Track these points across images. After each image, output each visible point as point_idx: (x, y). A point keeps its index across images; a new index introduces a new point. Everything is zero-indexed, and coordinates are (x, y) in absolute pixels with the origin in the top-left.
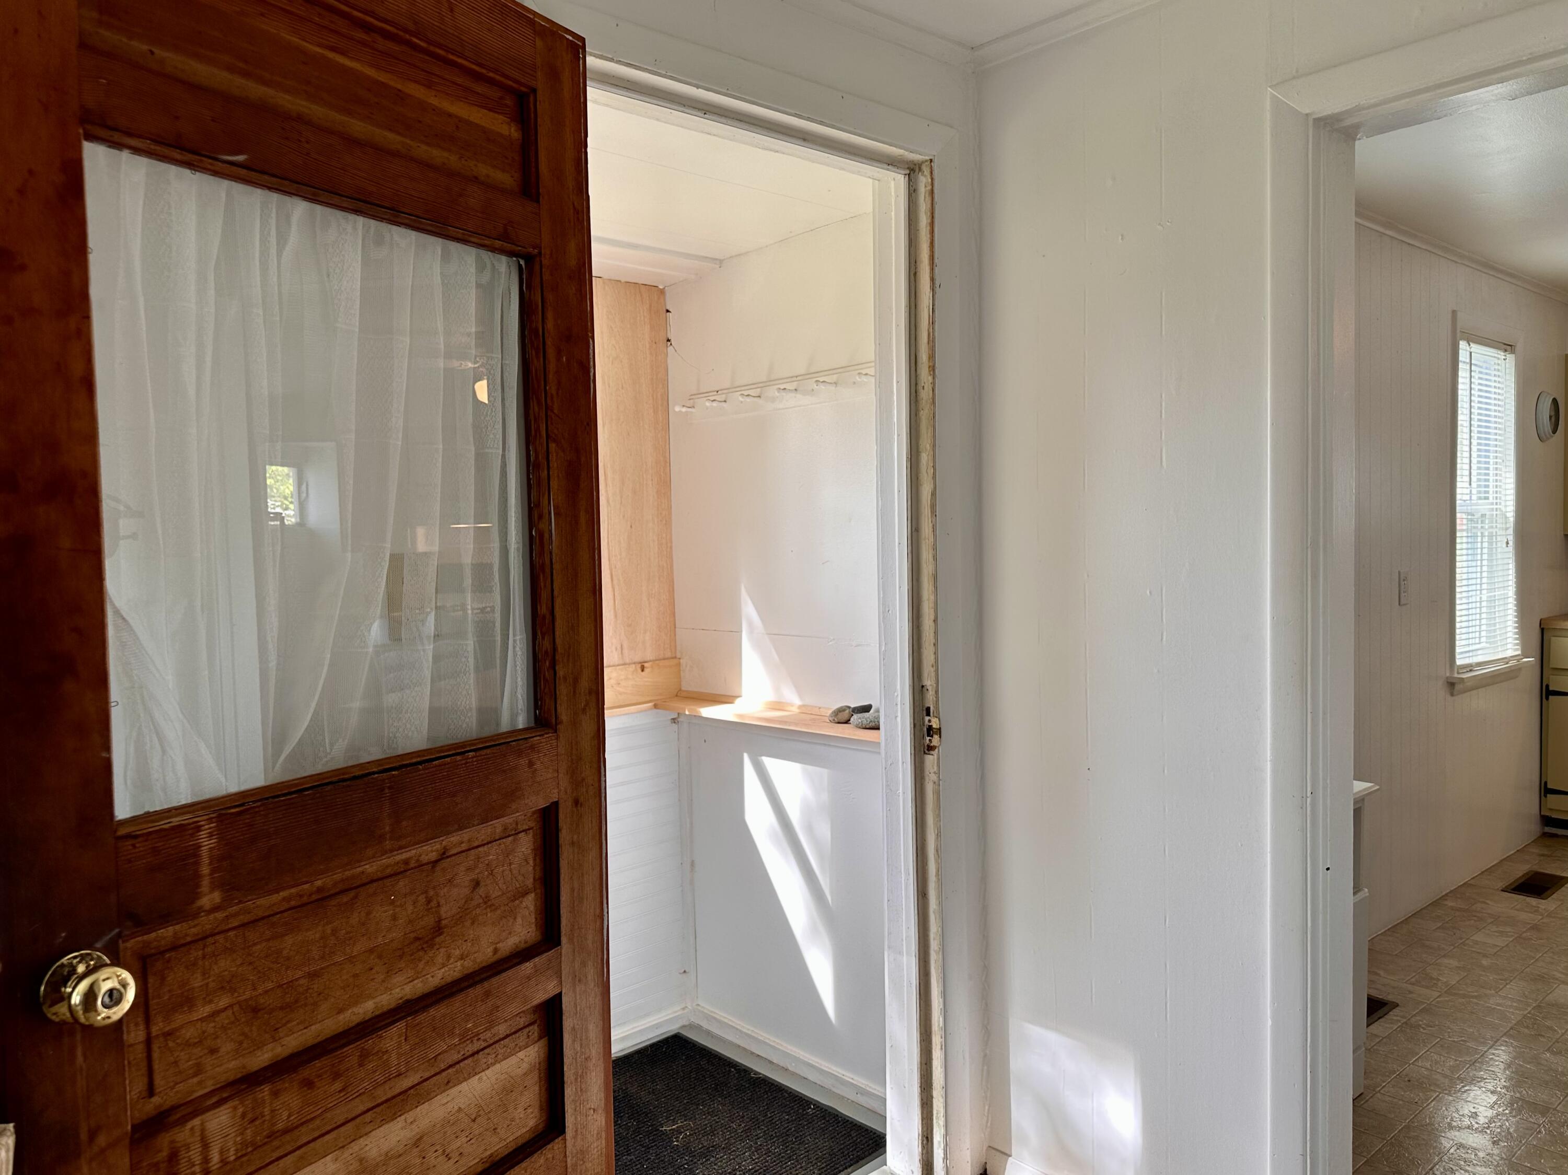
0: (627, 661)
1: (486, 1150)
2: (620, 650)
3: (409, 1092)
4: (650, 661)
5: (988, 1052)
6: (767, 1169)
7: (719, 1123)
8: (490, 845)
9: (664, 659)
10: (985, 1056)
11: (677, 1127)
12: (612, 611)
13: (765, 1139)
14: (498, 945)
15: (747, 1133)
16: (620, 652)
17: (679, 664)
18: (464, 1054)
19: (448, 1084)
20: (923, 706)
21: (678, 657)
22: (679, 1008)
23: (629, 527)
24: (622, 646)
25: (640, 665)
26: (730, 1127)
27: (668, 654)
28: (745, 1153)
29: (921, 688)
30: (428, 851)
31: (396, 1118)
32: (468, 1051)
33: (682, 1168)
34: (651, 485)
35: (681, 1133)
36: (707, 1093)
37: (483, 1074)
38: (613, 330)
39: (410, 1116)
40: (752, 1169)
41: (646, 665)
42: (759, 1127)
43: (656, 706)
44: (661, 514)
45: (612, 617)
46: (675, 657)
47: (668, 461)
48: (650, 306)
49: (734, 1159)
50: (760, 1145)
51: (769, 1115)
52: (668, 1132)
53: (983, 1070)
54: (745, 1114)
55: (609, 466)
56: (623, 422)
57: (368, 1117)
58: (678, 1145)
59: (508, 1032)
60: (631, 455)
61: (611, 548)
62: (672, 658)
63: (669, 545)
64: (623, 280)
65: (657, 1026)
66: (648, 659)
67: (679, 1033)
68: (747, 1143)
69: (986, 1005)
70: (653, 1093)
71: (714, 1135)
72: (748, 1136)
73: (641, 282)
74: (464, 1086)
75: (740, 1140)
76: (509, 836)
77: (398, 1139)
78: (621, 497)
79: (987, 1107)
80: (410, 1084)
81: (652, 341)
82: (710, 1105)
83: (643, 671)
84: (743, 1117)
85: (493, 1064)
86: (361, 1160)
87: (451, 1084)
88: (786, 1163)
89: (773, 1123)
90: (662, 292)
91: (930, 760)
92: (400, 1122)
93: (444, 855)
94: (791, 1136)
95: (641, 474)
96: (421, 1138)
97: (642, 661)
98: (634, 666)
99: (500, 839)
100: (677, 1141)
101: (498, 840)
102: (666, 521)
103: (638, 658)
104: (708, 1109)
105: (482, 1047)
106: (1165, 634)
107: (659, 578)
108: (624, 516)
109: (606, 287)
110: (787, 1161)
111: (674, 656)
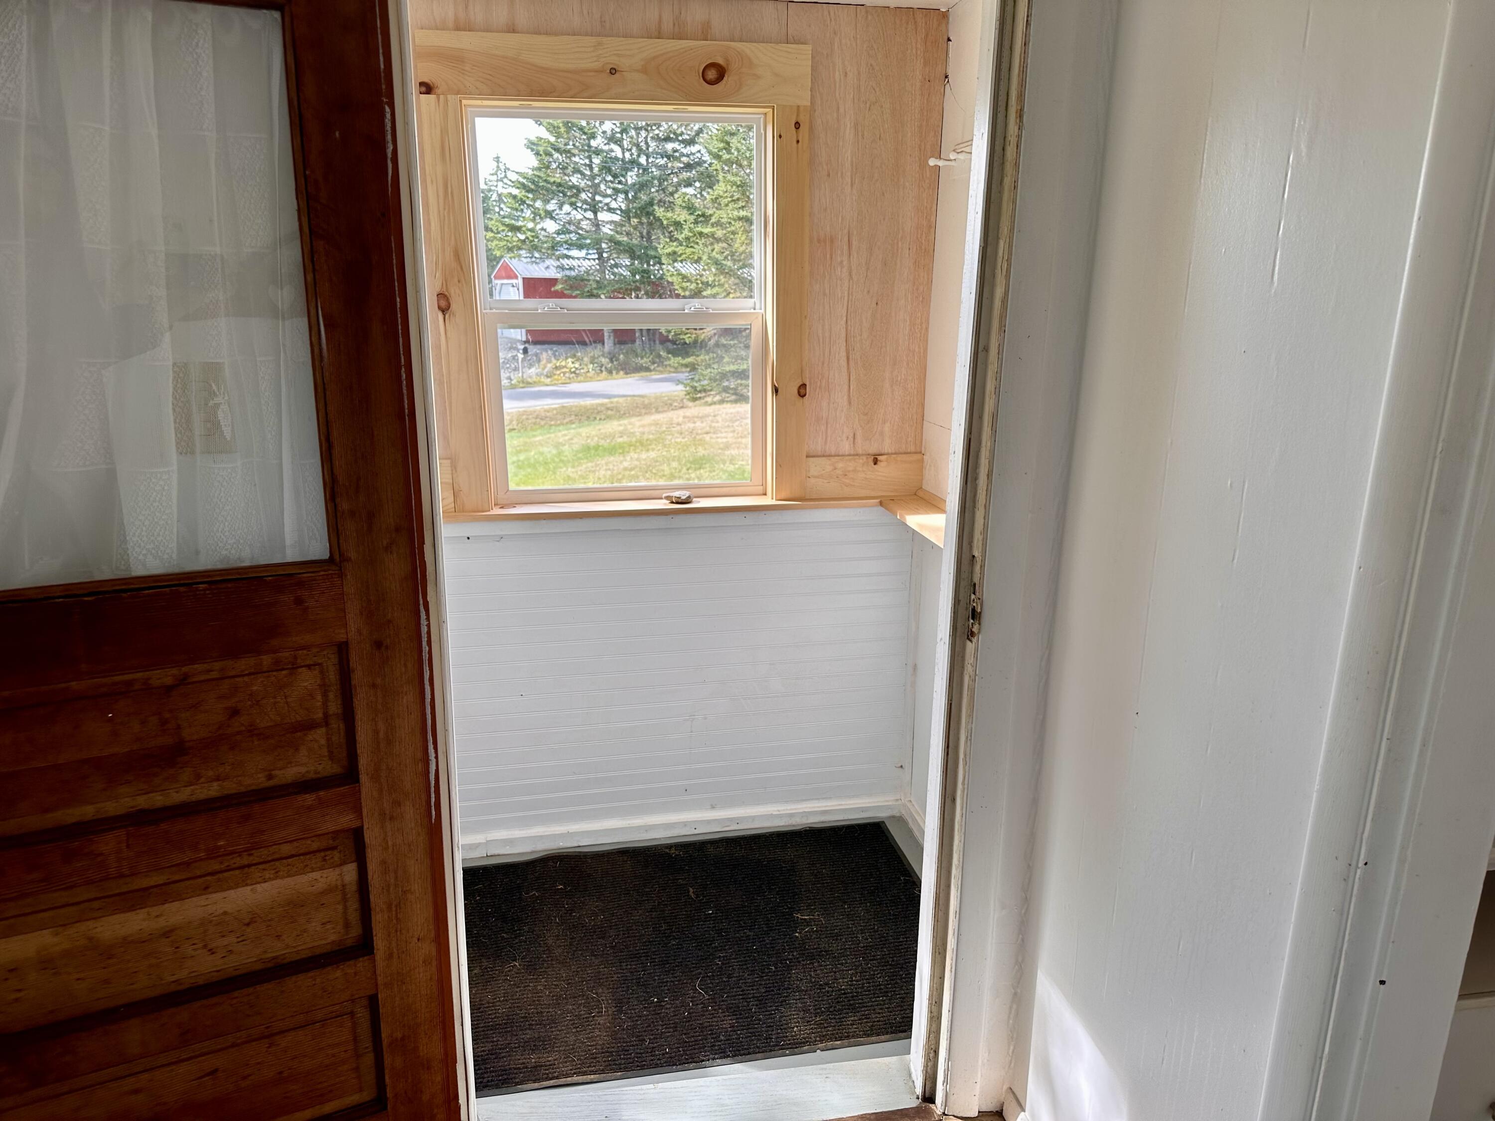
0: (860, 452)
1: (265, 952)
2: (852, 439)
3: (152, 890)
4: (888, 454)
5: (1019, 991)
6: (857, 996)
7: (850, 930)
8: (252, 677)
9: (905, 453)
10: (1015, 994)
11: (810, 919)
12: (846, 397)
13: (879, 963)
14: (273, 772)
15: (867, 950)
16: (852, 443)
17: (922, 461)
18: (228, 866)
19: (206, 889)
20: (972, 581)
21: (923, 452)
22: (892, 799)
23: (874, 305)
24: (854, 435)
25: (873, 457)
26: (856, 937)
27: (912, 448)
28: (848, 970)
29: (971, 558)
30: (163, 676)
31: (135, 910)
32: (235, 863)
33: (784, 962)
34: (907, 255)
35: (808, 925)
36: (862, 894)
37: (258, 886)
38: (873, 69)
39: (155, 910)
40: (843, 990)
41: (879, 458)
42: (882, 948)
43: (881, 504)
44: (917, 289)
45: (846, 403)
46: (921, 452)
47: (933, 225)
48: (927, 35)
49: (835, 972)
50: (869, 968)
51: (901, 940)
52: (799, 921)
53: (1011, 1008)
54: (880, 929)
55: (855, 233)
56: (877, 180)
57: (96, 904)
58: (797, 937)
59: (293, 853)
60: (884, 219)
61: (849, 328)
62: (916, 453)
63: (924, 326)
64: (892, 6)
65: (863, 810)
66: (886, 451)
67: (883, 822)
68: (859, 961)
69: (1023, 940)
70: (816, 875)
71: (837, 940)
72: (865, 954)
73: (916, 7)
74: (232, 894)
75: (855, 955)
76: (283, 669)
77: (140, 928)
78: (868, 269)
79: (1012, 1048)
80: (152, 883)
81: (925, 79)
82: (855, 907)
83: (875, 464)
84: (875, 932)
85: (270, 879)
86: (90, 939)
87: (210, 890)
88: (879, 997)
89: (899, 949)
90: (945, 16)
91: (970, 646)
92: (142, 914)
93: (183, 680)
94: (904, 970)
95: (896, 241)
96: (171, 931)
97: (878, 452)
98: (864, 458)
99: (268, 672)
100: (800, 933)
101: (265, 672)
102: (923, 298)
103: (873, 449)
104: (851, 911)
105: (254, 862)
106: (1238, 551)
107: (908, 364)
108: (869, 292)
109: (870, 17)
110: (880, 995)
111: (919, 450)
